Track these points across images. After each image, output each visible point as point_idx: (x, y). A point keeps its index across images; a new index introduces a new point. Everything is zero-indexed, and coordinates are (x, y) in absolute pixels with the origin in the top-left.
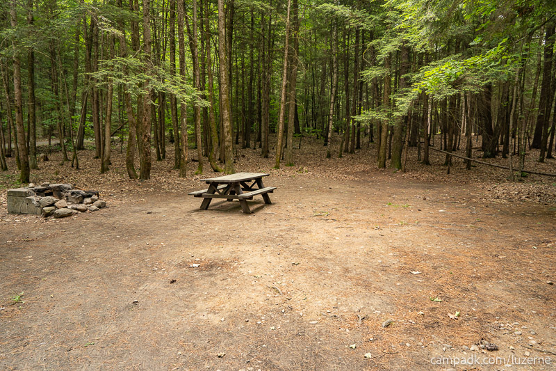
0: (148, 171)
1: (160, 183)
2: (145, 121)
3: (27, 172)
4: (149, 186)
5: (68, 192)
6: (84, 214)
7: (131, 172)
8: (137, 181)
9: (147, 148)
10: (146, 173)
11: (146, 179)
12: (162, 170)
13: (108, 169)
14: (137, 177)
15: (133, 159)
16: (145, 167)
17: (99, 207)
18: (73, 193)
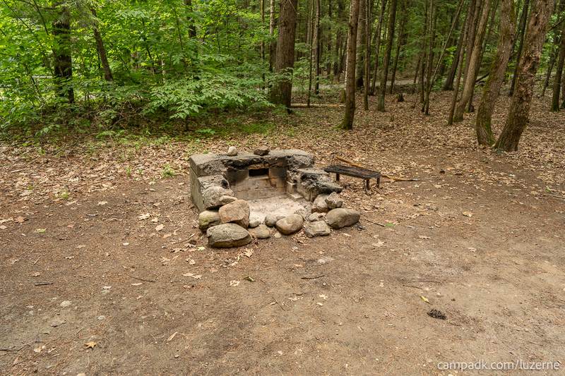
0: (517, 134)
1: (537, 163)
2: (536, 24)
3: (351, 115)
4: (507, 168)
5: (298, 173)
6: (285, 241)
7: (483, 132)
8: (488, 151)
9: (525, 86)
10: (511, 139)
11: (509, 150)
12: (554, 127)
13: (461, 119)
14: (492, 142)
15: (492, 108)
16: (511, 126)
17: (335, 227)
18: (304, 177)
